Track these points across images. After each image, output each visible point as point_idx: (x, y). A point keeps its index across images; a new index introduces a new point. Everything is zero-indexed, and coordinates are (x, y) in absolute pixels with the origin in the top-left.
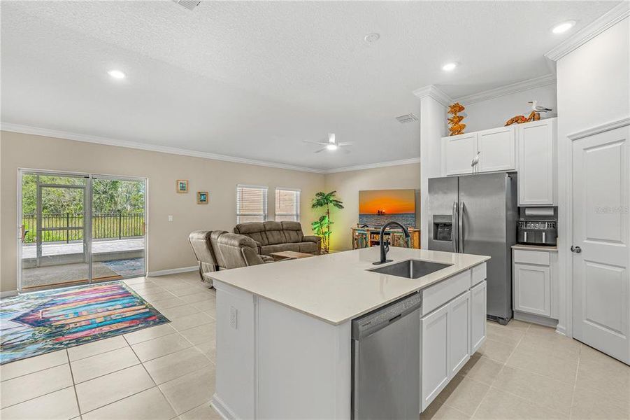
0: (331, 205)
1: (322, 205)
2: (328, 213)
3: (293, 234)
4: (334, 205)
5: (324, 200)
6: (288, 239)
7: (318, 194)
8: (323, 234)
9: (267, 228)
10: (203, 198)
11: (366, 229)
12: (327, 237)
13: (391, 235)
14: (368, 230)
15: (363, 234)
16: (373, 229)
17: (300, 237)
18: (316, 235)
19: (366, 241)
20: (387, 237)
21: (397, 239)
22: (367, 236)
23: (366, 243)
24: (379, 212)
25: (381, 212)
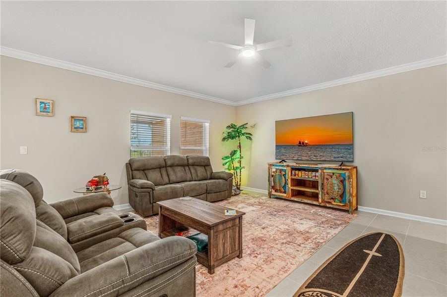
0: (243, 138)
1: (233, 138)
2: (240, 147)
3: (201, 171)
4: (247, 137)
5: (235, 133)
6: (194, 175)
7: (228, 127)
8: (234, 169)
9: (169, 163)
10: (79, 124)
11: (285, 164)
12: (239, 174)
13: (320, 171)
14: (288, 166)
15: (281, 170)
16: (294, 164)
17: (209, 173)
18: (227, 171)
19: (285, 178)
20: (314, 174)
21: (328, 177)
22: (287, 172)
23: (285, 180)
24: (300, 143)
25: (303, 143)
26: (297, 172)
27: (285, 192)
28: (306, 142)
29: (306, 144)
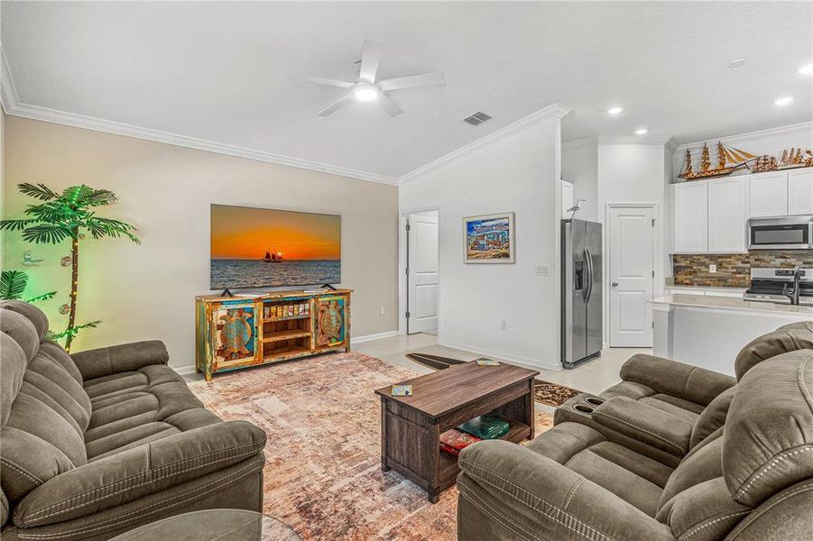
13: (313, 301)
14: (258, 300)
19: (252, 325)
20: (301, 307)
21: (325, 308)
22: (255, 313)
23: (252, 329)
24: (268, 256)
25: (274, 256)
26: (273, 309)
27: (251, 354)
28: (280, 254)
29: (280, 258)
